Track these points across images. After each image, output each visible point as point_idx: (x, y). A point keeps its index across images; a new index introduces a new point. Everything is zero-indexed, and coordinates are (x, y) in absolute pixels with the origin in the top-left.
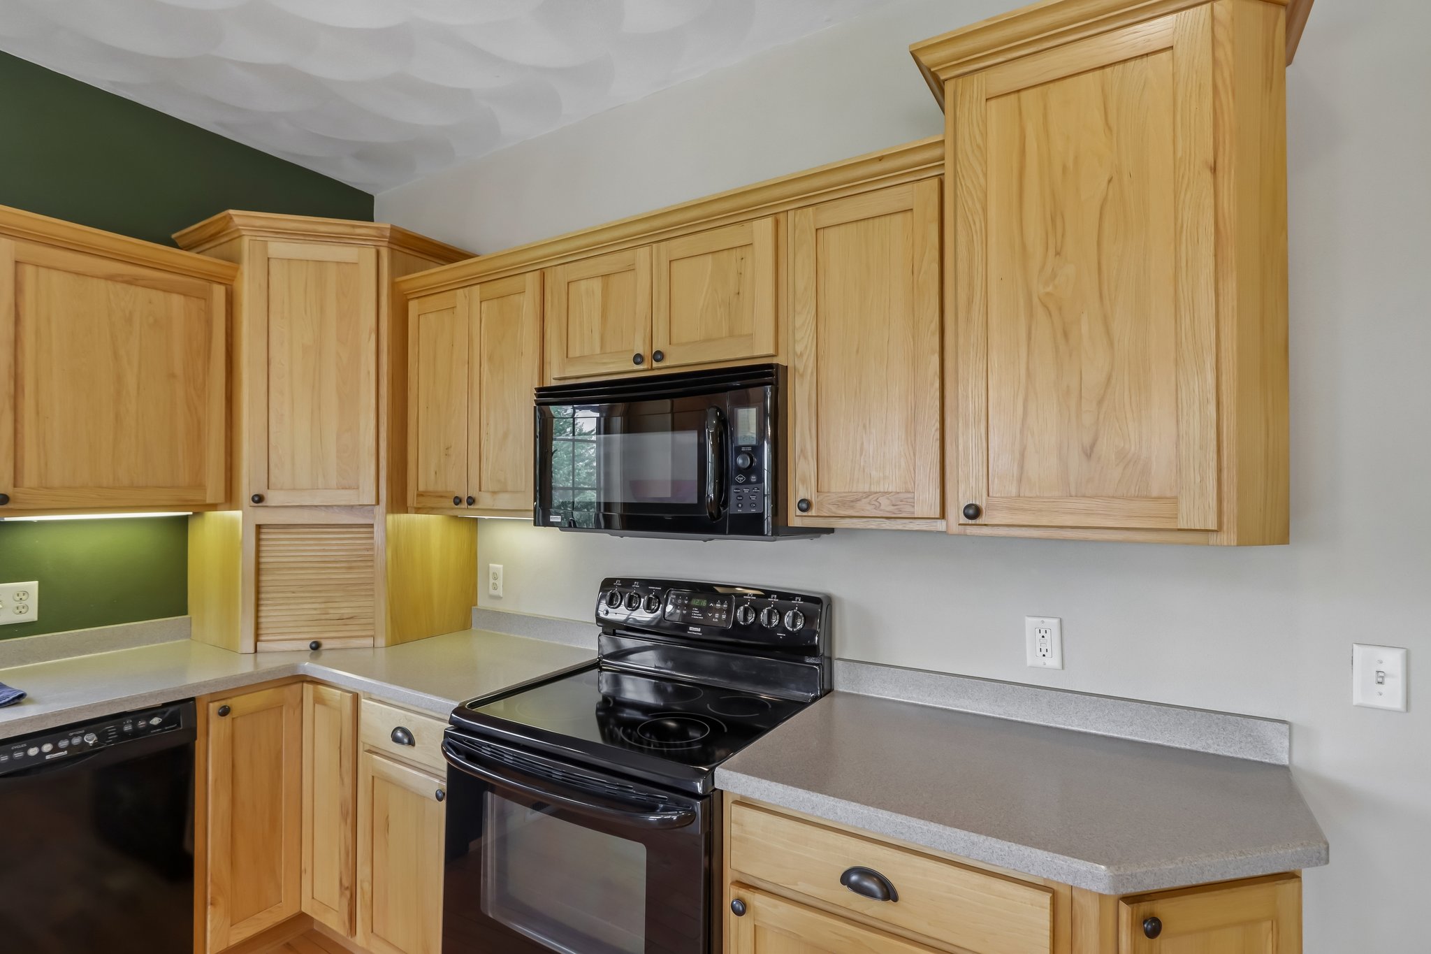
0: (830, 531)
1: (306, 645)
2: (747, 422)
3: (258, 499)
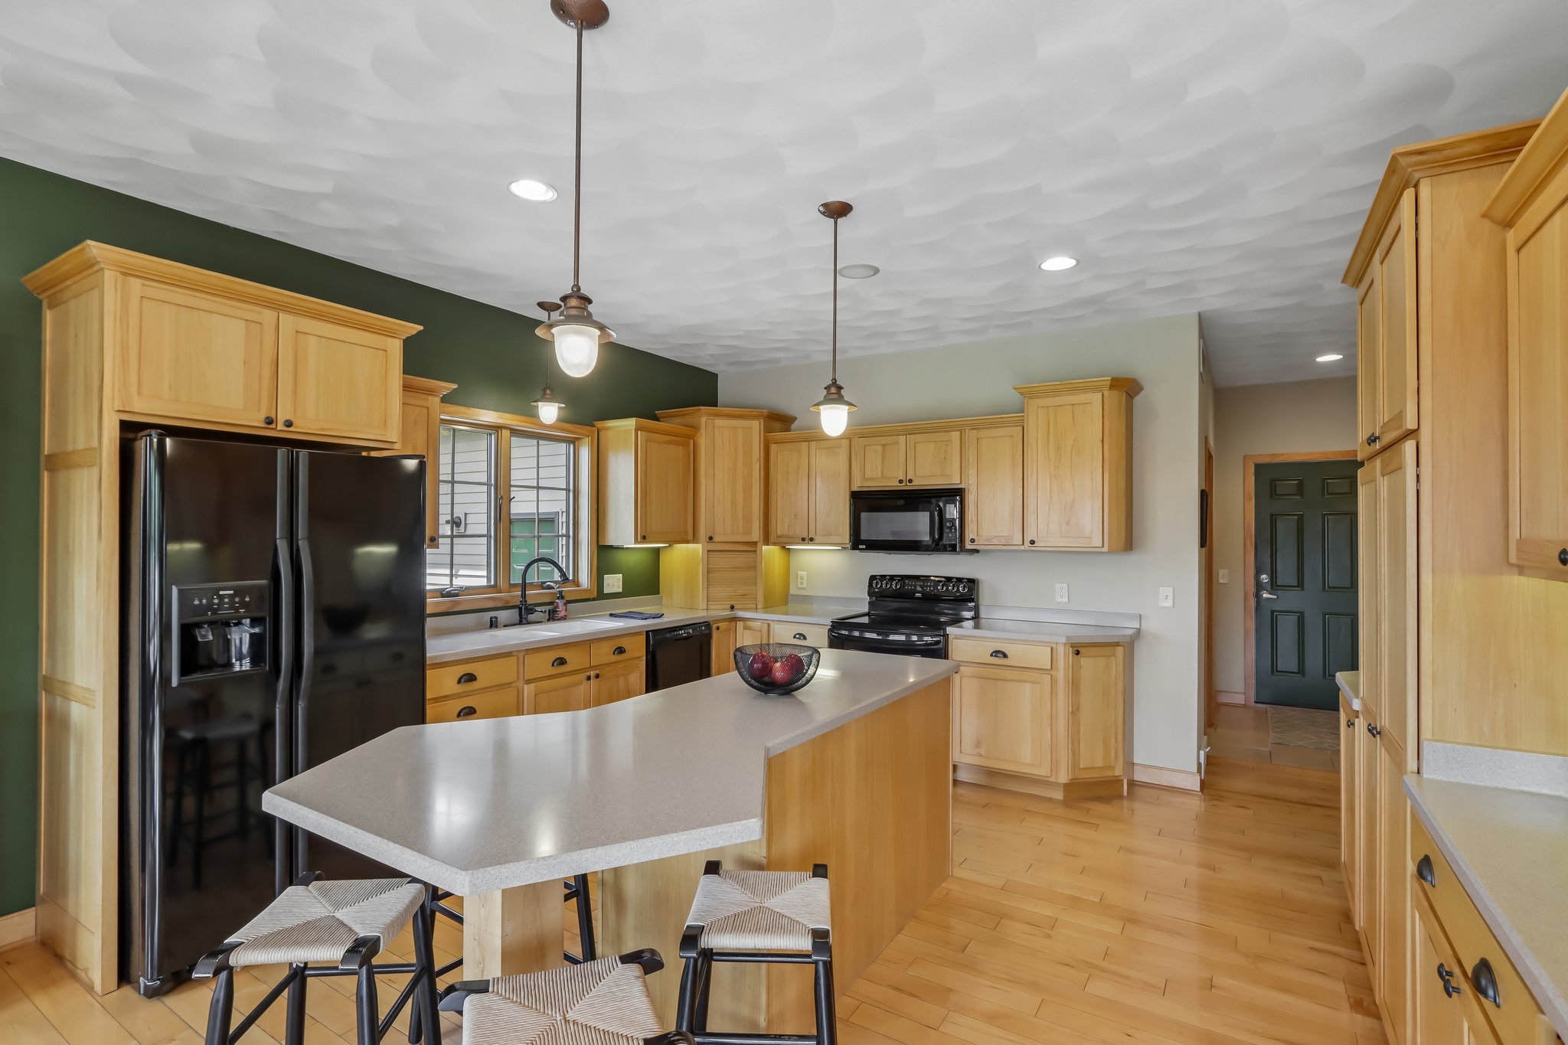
1: (729, 606)
2: (952, 511)
3: (711, 538)
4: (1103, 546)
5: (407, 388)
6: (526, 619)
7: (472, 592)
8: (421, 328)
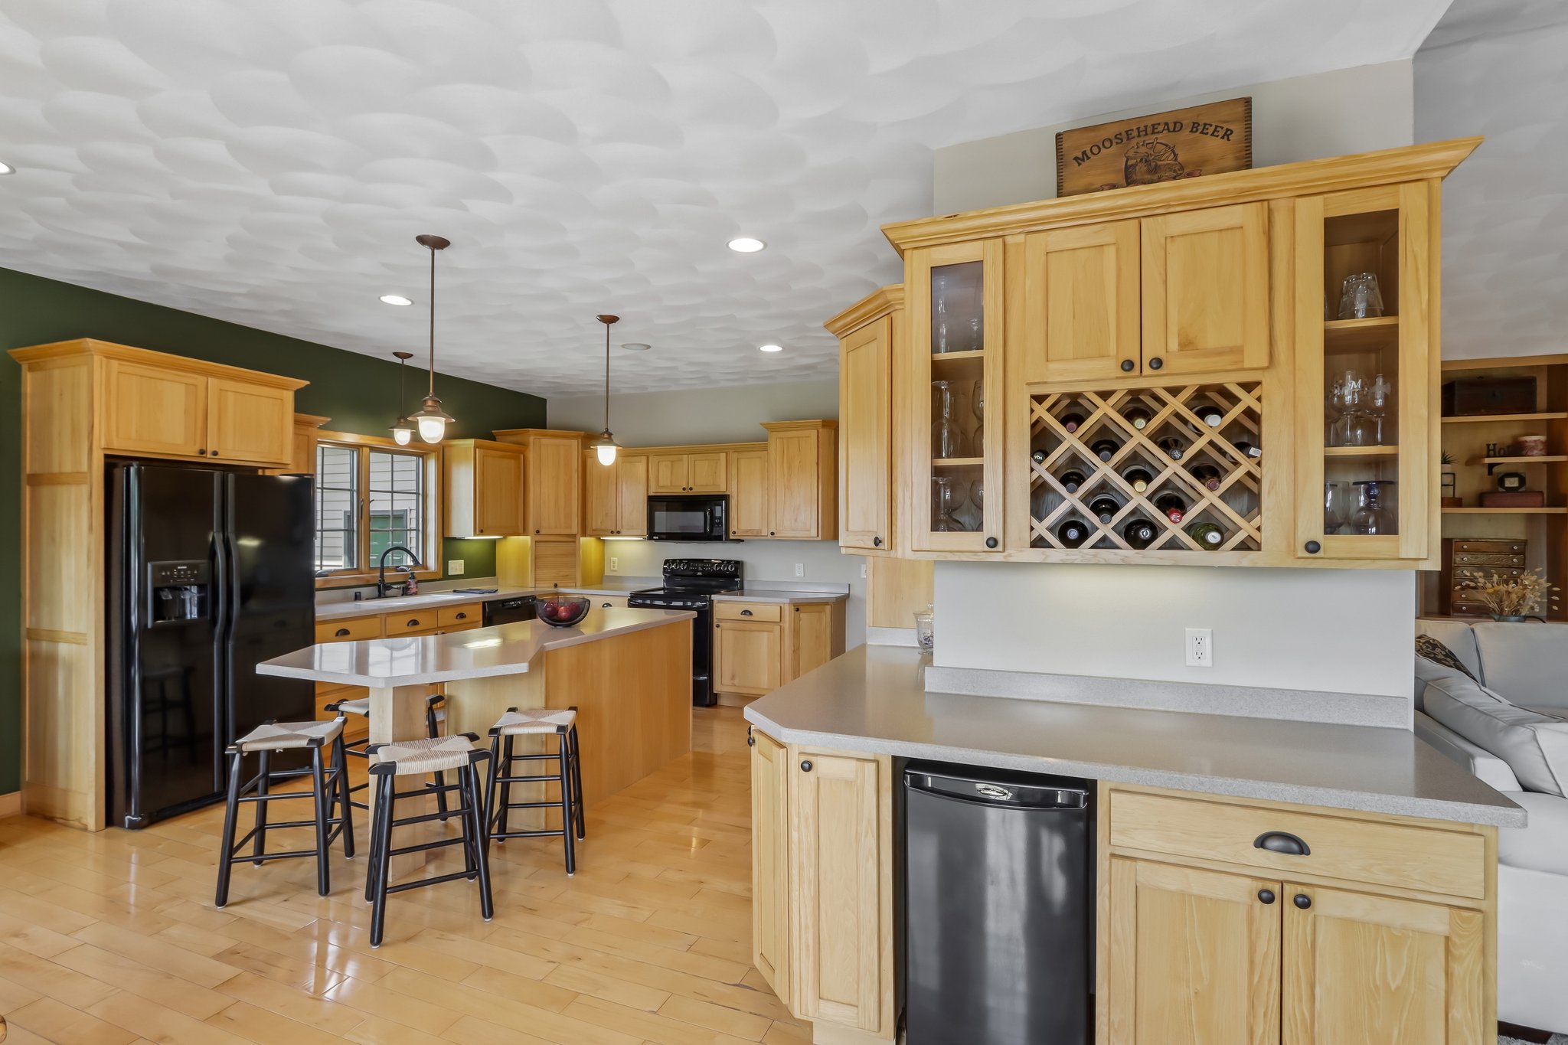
0: (743, 541)
1: (553, 585)
2: (718, 511)
3: (538, 532)
4: (818, 536)
5: (297, 422)
6: (384, 594)
7: (338, 573)
8: (308, 383)
